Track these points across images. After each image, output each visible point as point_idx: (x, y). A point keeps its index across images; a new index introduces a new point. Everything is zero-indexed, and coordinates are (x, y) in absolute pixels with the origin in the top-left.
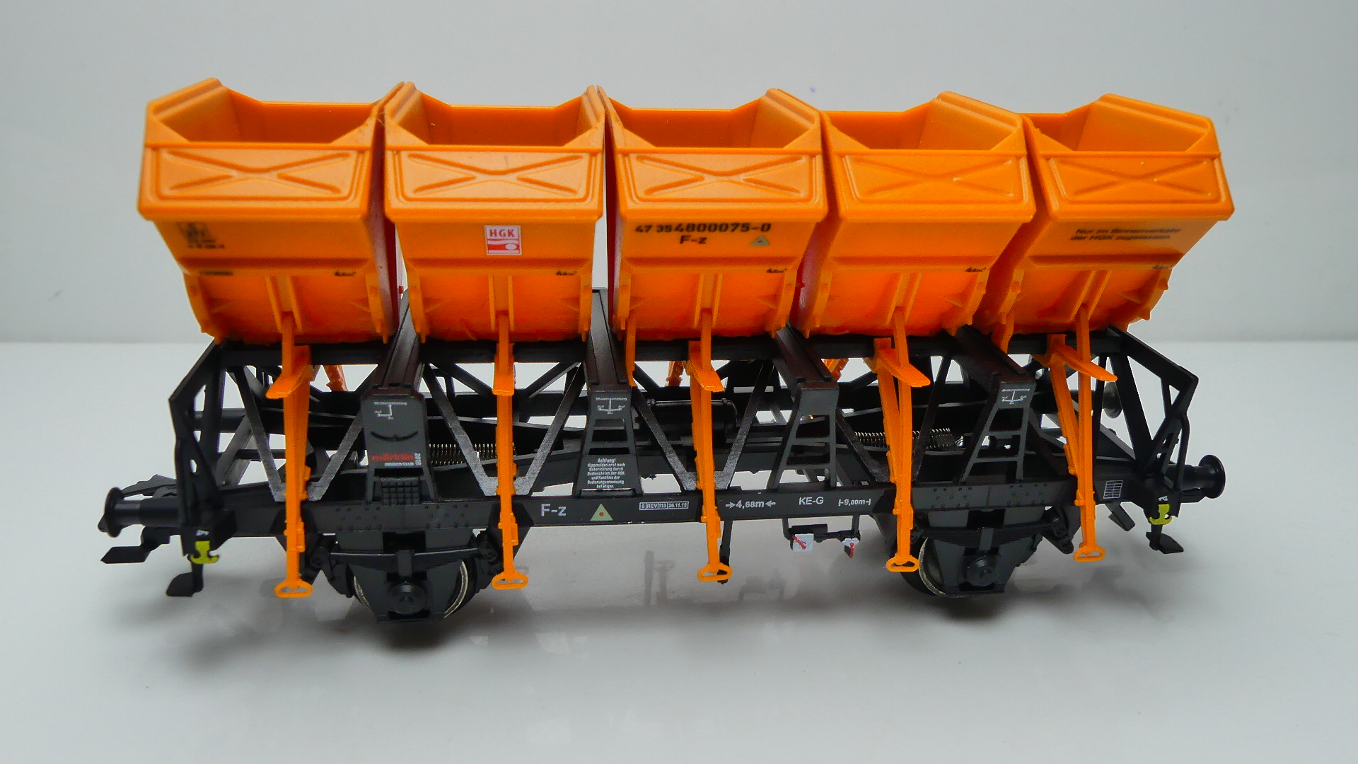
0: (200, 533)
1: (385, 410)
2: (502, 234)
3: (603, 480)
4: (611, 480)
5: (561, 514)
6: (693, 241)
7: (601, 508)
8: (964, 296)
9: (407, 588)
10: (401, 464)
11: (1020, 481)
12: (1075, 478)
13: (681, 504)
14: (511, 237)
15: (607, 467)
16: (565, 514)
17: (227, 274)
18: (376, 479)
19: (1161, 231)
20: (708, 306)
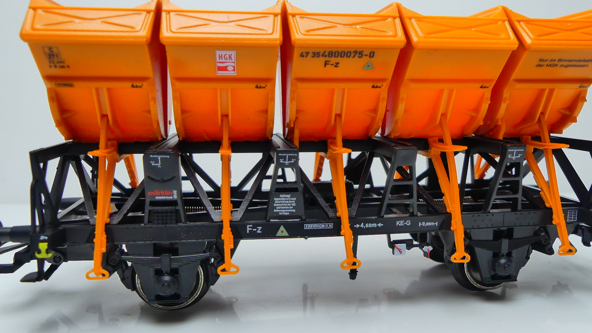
0: (42, 238)
1: (156, 161)
2: (226, 58)
3: (283, 209)
4: (288, 209)
5: (258, 232)
6: (331, 65)
7: (282, 228)
8: (477, 110)
9: (167, 278)
10: (165, 197)
11: (520, 211)
12: (550, 209)
13: (328, 225)
14: (231, 61)
15: (286, 200)
16: (261, 232)
17: (71, 86)
18: (151, 208)
19: (584, 61)
20: (338, 112)
